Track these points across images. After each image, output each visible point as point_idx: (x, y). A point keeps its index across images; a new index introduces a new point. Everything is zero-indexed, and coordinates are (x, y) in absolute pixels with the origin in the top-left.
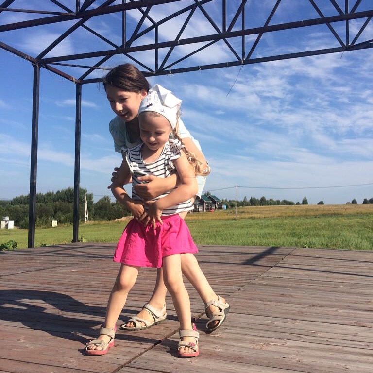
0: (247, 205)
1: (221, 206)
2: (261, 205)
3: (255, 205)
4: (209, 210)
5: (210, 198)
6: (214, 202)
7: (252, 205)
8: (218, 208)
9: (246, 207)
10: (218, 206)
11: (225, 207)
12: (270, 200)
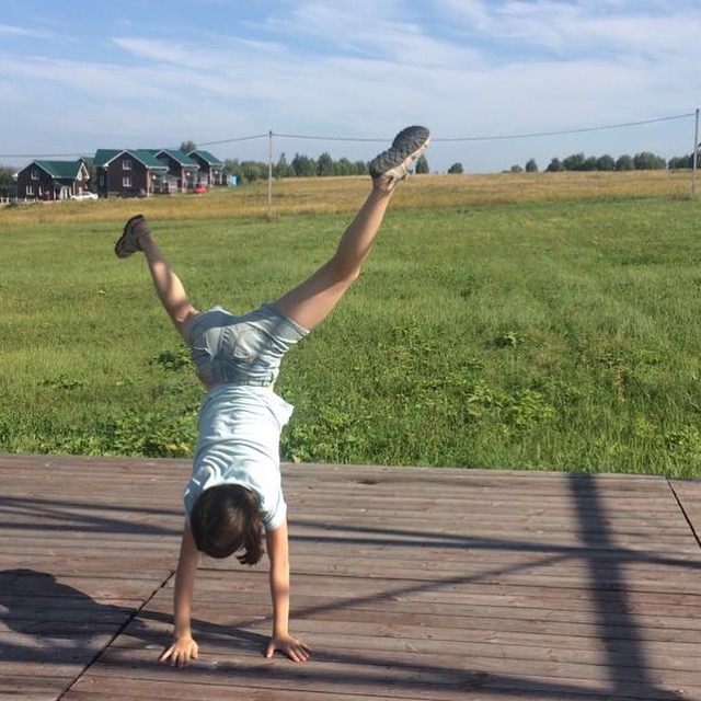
0: (287, 176)
1: (224, 177)
2: (319, 175)
3: (305, 175)
4: (194, 188)
5: (194, 156)
6: (205, 168)
7: (298, 175)
8: (217, 184)
9: (285, 180)
10: (217, 176)
11: (232, 180)
12: (342, 161)
